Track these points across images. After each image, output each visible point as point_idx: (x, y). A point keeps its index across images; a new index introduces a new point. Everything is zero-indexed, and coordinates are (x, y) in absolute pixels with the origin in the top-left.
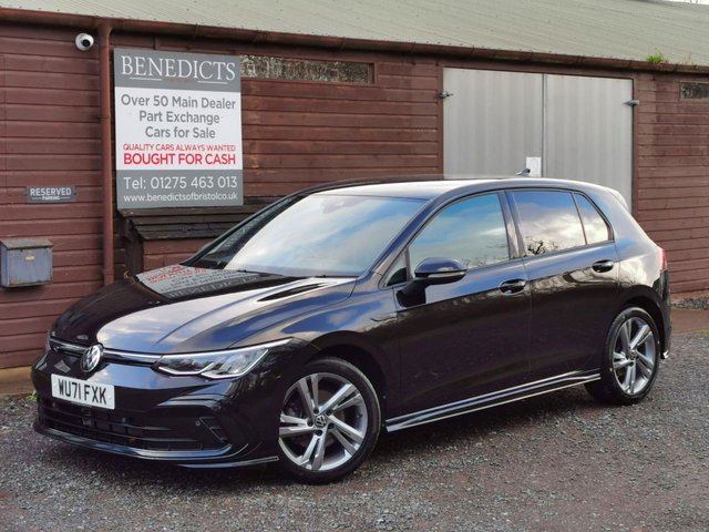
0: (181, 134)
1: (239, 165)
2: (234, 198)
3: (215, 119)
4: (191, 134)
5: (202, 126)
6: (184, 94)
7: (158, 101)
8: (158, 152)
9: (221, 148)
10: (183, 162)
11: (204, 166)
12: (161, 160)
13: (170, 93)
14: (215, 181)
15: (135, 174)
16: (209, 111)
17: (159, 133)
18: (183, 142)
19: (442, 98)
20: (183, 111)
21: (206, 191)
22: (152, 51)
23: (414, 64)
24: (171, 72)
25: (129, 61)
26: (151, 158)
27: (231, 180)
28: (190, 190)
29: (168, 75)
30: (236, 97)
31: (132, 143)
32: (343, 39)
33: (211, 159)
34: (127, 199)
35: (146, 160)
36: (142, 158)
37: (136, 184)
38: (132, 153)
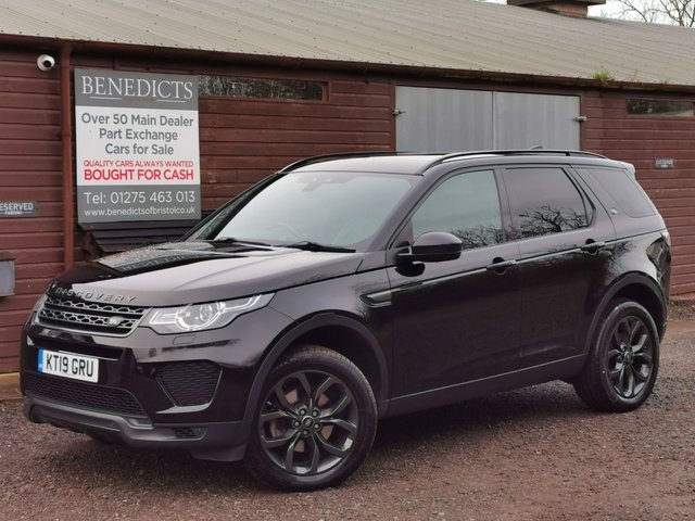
0: (140, 150)
1: (197, 180)
2: (193, 212)
3: (174, 136)
4: (150, 150)
5: (161, 143)
6: (143, 112)
7: (117, 119)
8: (118, 168)
9: (179, 164)
10: (142, 178)
11: (162, 182)
12: (120, 176)
13: (130, 112)
14: (173, 195)
15: (95, 190)
16: (167, 129)
17: (118, 150)
18: (143, 158)
19: (395, 115)
20: (142, 128)
21: (165, 205)
22: (111, 72)
23: (367, 83)
24: (130, 91)
25: (89, 81)
26: (111, 174)
27: (189, 194)
28: (149, 204)
29: (127, 94)
30: (194, 115)
31: (93, 159)
32: (297, 59)
33: (169, 175)
34: (87, 213)
35: (106, 176)
36: (102, 174)
37: (96, 199)
38: (93, 169)
